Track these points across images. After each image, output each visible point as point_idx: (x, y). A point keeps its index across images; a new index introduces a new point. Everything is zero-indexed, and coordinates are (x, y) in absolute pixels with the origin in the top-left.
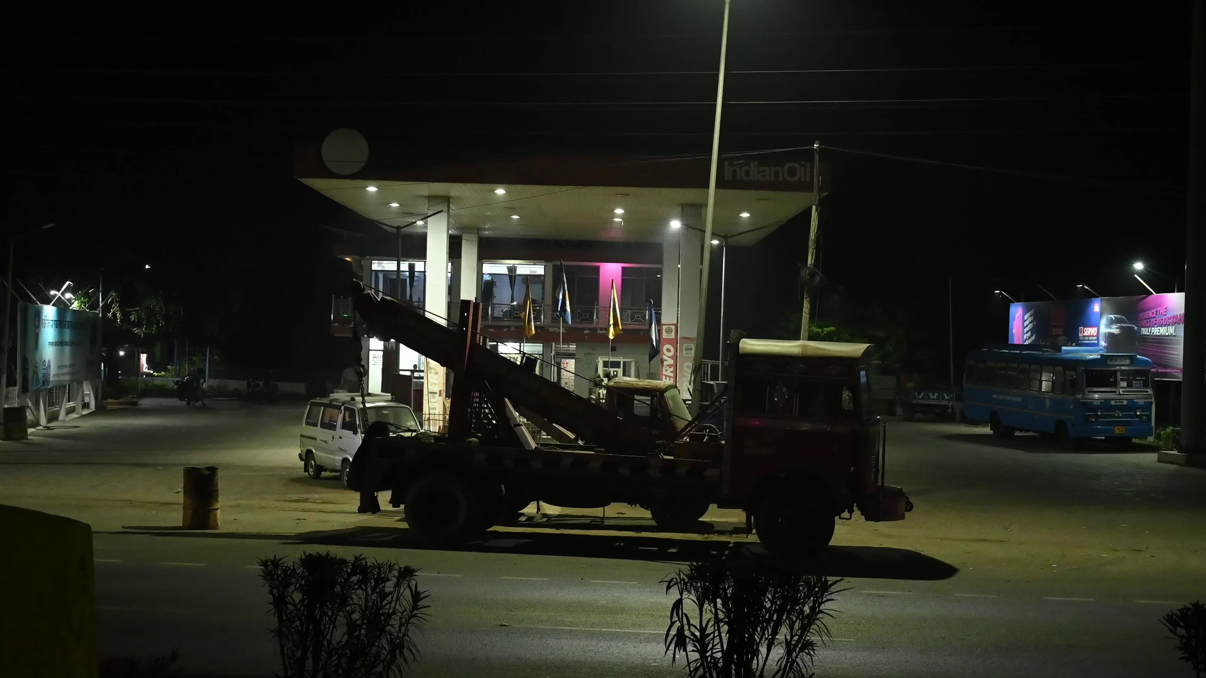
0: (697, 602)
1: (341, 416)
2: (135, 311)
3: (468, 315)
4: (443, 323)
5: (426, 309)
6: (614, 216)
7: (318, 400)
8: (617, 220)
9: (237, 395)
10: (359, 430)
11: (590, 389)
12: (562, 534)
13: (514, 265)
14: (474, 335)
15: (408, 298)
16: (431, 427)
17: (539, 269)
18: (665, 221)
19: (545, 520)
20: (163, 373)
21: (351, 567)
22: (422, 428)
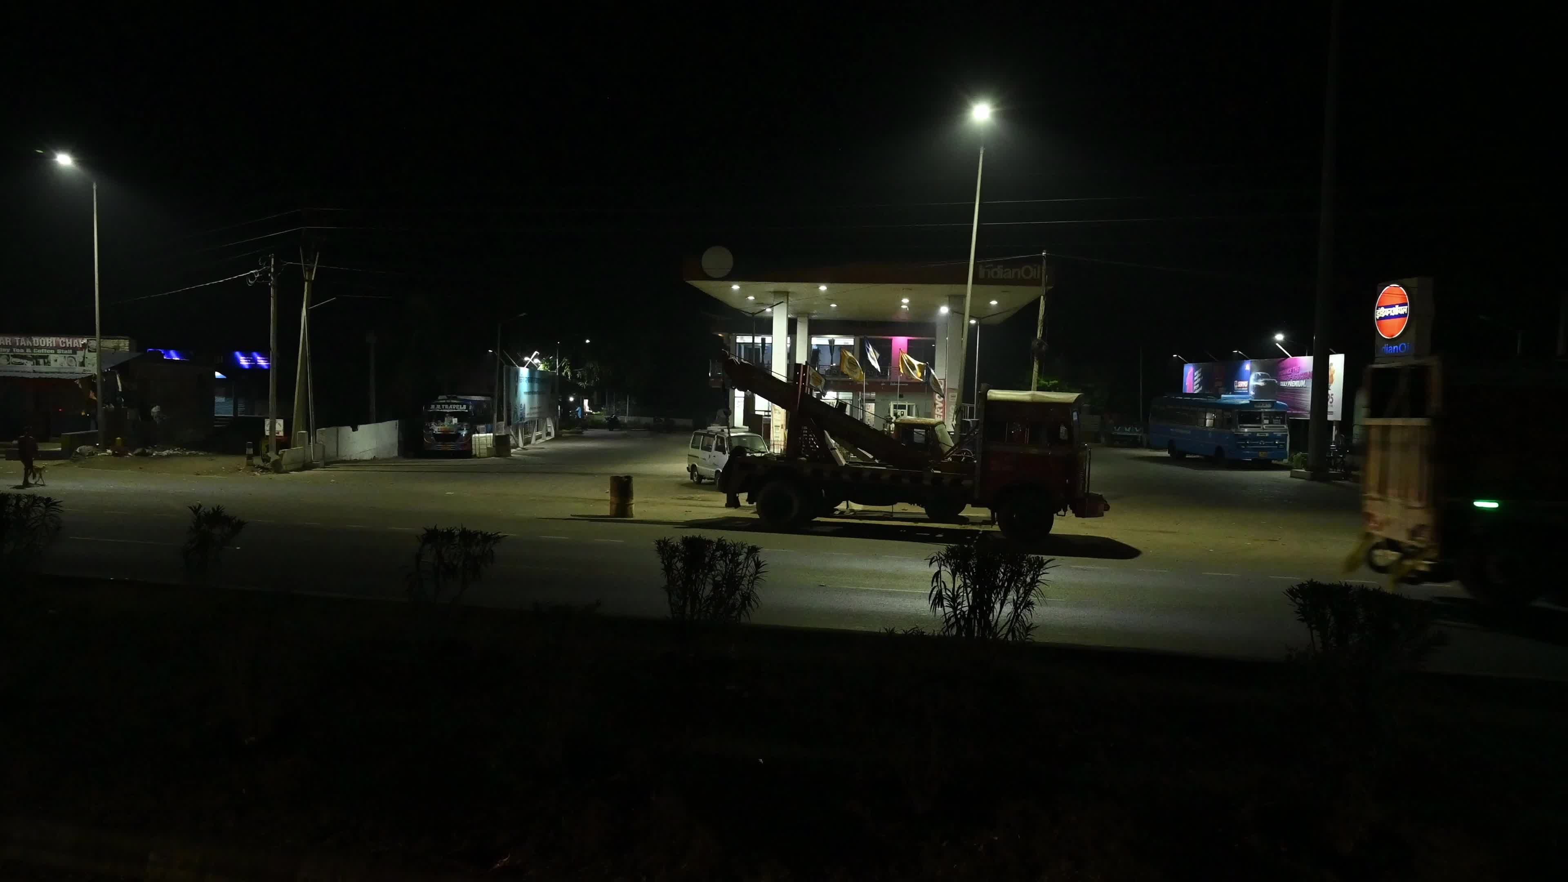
0: (951, 573)
1: (715, 442)
2: (580, 371)
3: (800, 373)
4: (784, 380)
5: (772, 370)
6: (902, 304)
7: (699, 431)
8: (904, 307)
9: (647, 427)
10: (727, 452)
11: (884, 424)
12: (863, 524)
13: (833, 338)
14: (803, 387)
15: (761, 361)
16: (775, 450)
17: (850, 341)
18: (937, 307)
19: (852, 513)
20: (599, 412)
21: (715, 546)
22: (769, 449)
